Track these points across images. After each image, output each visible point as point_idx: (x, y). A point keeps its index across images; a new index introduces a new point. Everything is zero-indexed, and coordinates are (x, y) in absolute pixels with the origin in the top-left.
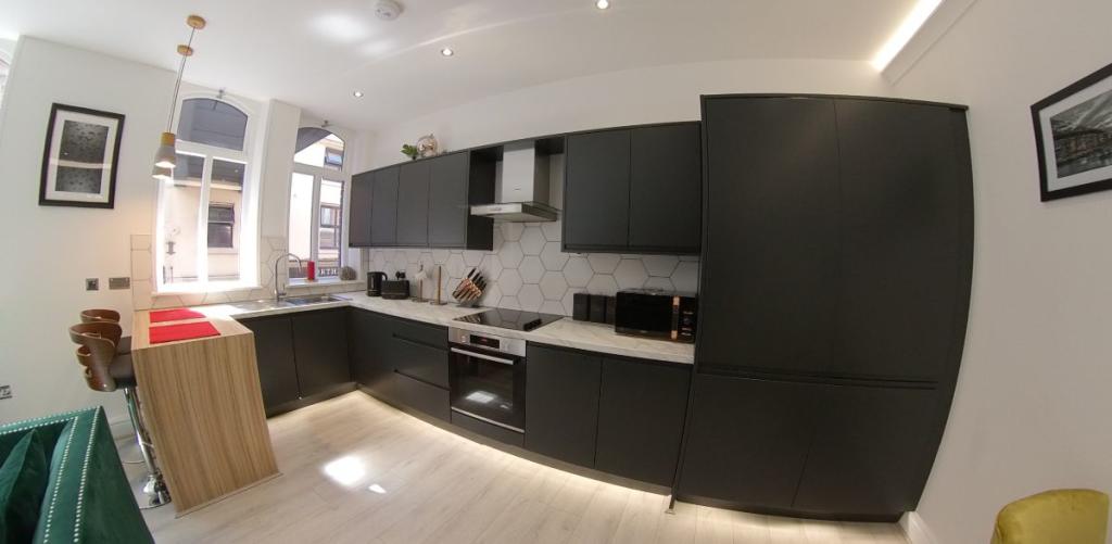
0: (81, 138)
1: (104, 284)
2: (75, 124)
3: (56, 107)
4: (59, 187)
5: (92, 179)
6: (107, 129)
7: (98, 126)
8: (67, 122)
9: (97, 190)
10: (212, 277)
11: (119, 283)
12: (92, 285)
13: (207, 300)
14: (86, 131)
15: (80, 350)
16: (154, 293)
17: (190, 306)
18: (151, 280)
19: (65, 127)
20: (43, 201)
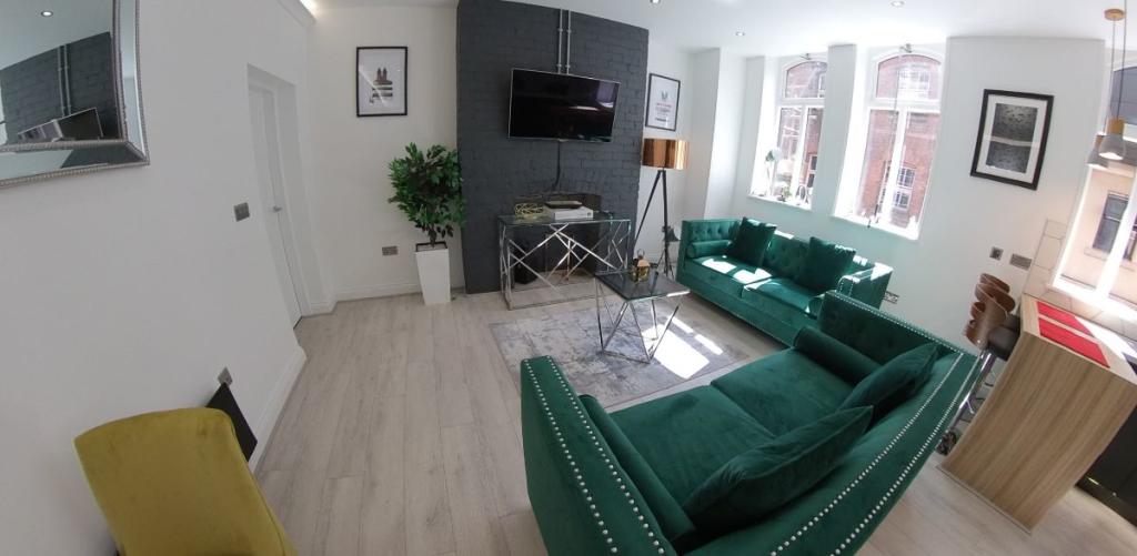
0: (1010, 119)
1: (1006, 257)
2: (1006, 106)
3: (988, 93)
4: (989, 162)
5: (1019, 158)
6: (1035, 110)
7: (1027, 108)
8: (998, 105)
9: (1023, 169)
10: (1113, 295)
11: (1020, 261)
12: (996, 254)
13: (1098, 319)
14: (1016, 112)
15: (976, 304)
16: (1048, 285)
17: (1080, 316)
18: (1051, 270)
19: (997, 110)
20: (974, 172)
